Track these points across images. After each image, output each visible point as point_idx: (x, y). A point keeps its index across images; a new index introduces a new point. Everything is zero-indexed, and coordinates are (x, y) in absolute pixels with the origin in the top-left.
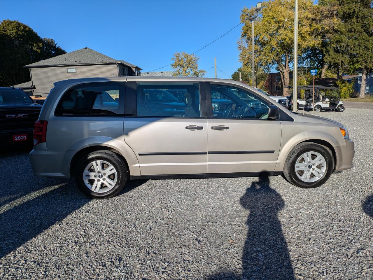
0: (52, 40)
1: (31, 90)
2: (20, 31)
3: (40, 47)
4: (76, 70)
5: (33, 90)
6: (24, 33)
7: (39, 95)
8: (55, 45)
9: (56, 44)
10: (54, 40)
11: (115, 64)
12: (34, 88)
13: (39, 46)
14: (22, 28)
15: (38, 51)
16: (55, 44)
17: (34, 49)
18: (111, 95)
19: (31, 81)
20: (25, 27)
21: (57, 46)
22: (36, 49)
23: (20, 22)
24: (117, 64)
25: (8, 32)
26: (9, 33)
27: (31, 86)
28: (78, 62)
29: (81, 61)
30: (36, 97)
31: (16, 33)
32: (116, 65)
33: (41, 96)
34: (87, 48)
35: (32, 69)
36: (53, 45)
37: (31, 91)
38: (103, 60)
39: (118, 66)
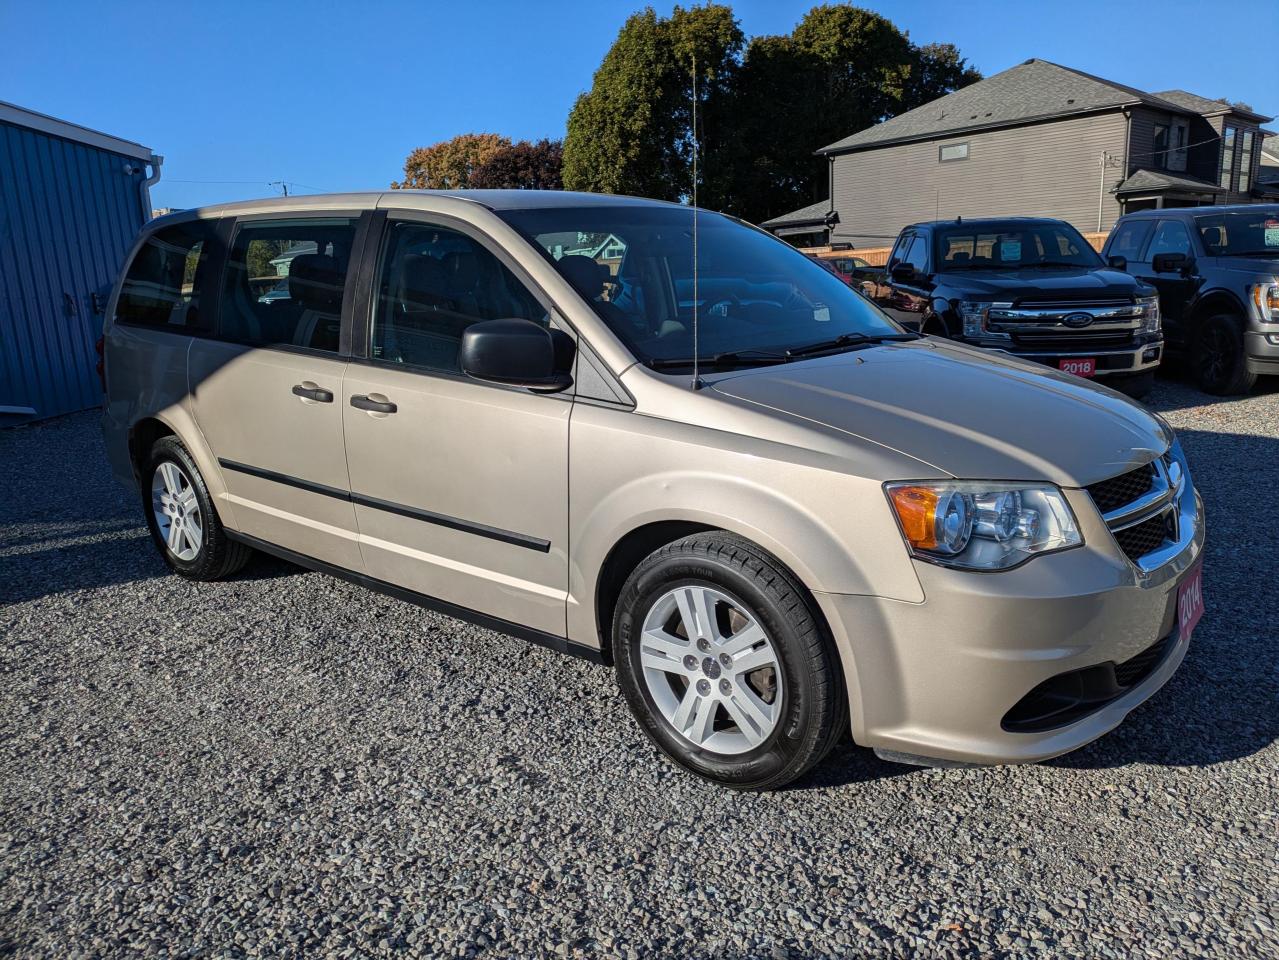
0: (951, 47)
1: (825, 227)
2: (849, 35)
3: (903, 80)
4: (969, 149)
5: (832, 225)
6: (860, 41)
7: (844, 244)
8: (961, 64)
9: (964, 60)
10: (957, 48)
11: (1117, 110)
12: (836, 219)
13: (899, 75)
14: (856, 24)
15: (894, 94)
16: (960, 60)
17: (883, 89)
18: (1086, 236)
19: (829, 202)
20: (867, 18)
21: (966, 67)
22: (891, 89)
23: (854, 5)
24: (1128, 108)
25: (816, 48)
26: (818, 50)
27: (828, 214)
28: (981, 120)
29: (990, 114)
30: (834, 250)
31: (839, 44)
32: (1120, 115)
33: (850, 247)
34: (1032, 61)
35: (837, 158)
36: (953, 65)
37: (826, 231)
38: (1071, 102)
39: (1128, 118)
